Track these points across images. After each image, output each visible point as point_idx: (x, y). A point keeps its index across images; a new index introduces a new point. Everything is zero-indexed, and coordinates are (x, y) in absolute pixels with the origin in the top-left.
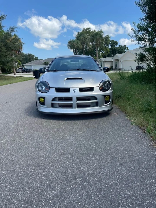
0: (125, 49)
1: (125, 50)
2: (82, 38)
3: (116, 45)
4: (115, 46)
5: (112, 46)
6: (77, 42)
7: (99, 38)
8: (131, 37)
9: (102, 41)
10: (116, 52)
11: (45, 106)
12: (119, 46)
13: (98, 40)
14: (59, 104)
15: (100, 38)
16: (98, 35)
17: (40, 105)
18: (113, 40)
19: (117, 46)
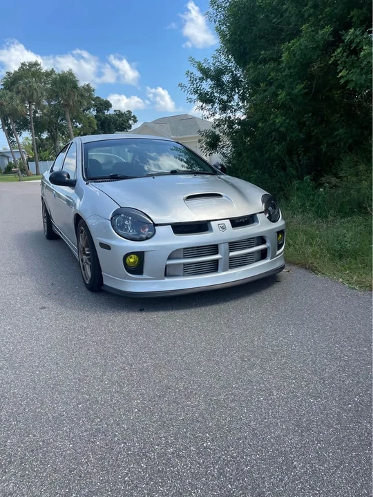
0: (130, 119)
1: (131, 122)
2: (23, 89)
3: (108, 110)
4: (106, 113)
5: (98, 112)
6: (11, 98)
7: (71, 90)
8: (186, 92)
9: (80, 98)
10: (109, 125)
11: (144, 276)
12: (115, 111)
13: (69, 95)
14: (184, 264)
15: (75, 90)
16: (66, 83)
17: (129, 274)
18: (98, 97)
19: (111, 112)
